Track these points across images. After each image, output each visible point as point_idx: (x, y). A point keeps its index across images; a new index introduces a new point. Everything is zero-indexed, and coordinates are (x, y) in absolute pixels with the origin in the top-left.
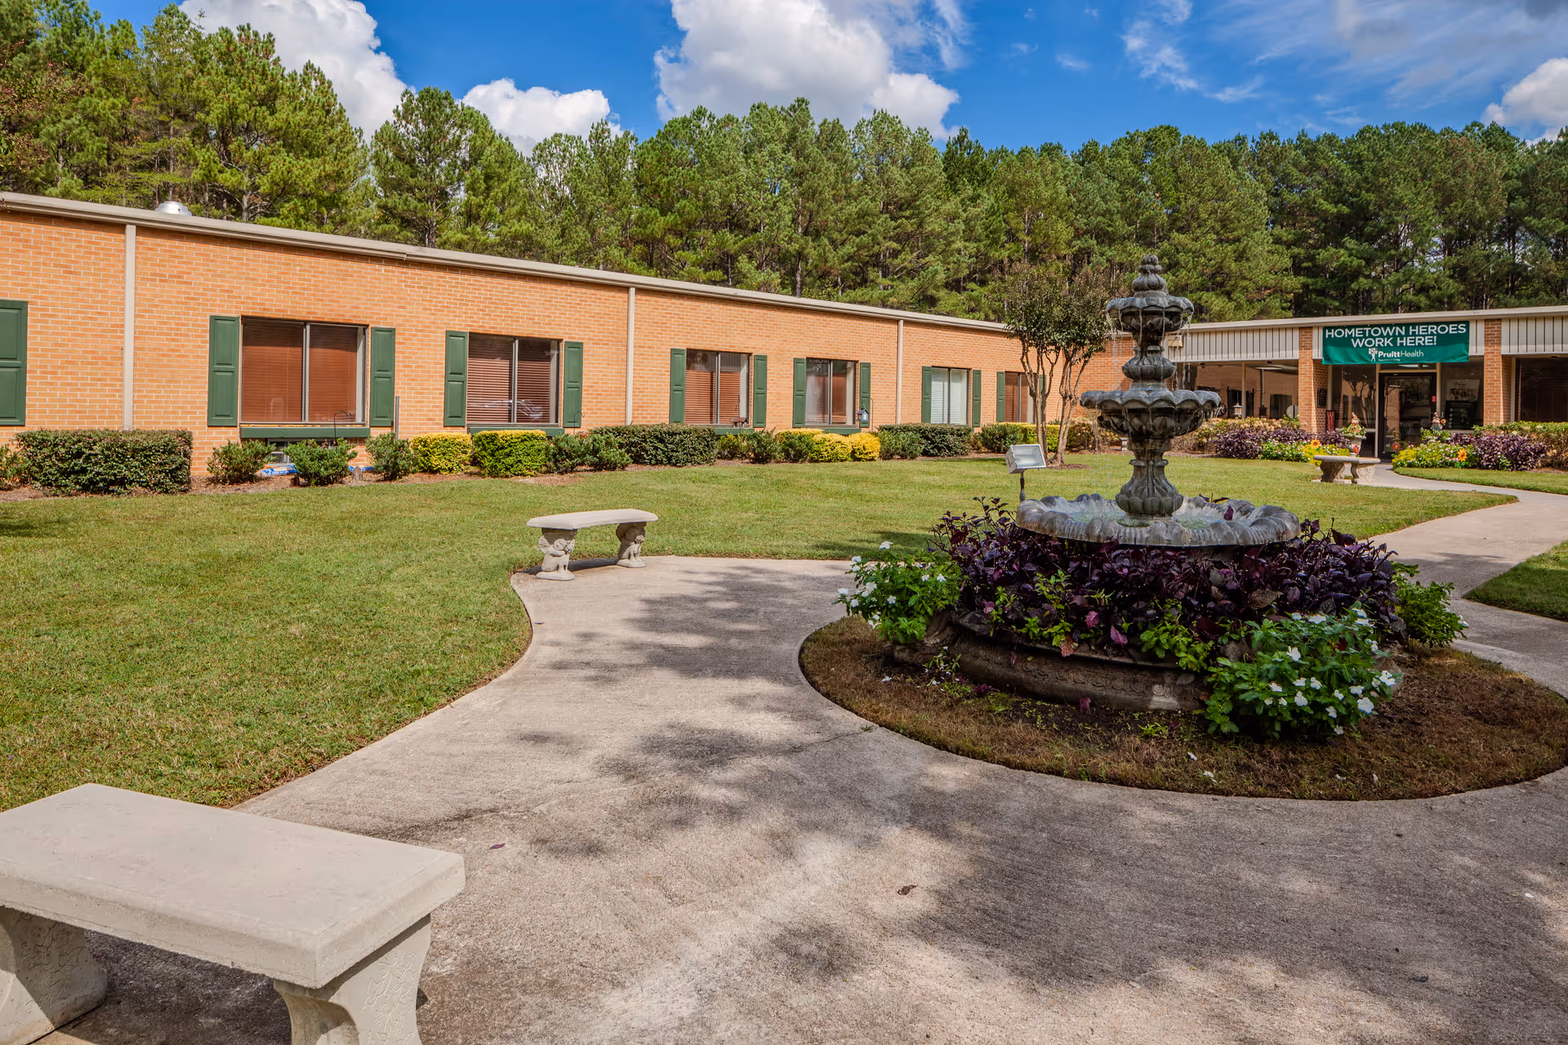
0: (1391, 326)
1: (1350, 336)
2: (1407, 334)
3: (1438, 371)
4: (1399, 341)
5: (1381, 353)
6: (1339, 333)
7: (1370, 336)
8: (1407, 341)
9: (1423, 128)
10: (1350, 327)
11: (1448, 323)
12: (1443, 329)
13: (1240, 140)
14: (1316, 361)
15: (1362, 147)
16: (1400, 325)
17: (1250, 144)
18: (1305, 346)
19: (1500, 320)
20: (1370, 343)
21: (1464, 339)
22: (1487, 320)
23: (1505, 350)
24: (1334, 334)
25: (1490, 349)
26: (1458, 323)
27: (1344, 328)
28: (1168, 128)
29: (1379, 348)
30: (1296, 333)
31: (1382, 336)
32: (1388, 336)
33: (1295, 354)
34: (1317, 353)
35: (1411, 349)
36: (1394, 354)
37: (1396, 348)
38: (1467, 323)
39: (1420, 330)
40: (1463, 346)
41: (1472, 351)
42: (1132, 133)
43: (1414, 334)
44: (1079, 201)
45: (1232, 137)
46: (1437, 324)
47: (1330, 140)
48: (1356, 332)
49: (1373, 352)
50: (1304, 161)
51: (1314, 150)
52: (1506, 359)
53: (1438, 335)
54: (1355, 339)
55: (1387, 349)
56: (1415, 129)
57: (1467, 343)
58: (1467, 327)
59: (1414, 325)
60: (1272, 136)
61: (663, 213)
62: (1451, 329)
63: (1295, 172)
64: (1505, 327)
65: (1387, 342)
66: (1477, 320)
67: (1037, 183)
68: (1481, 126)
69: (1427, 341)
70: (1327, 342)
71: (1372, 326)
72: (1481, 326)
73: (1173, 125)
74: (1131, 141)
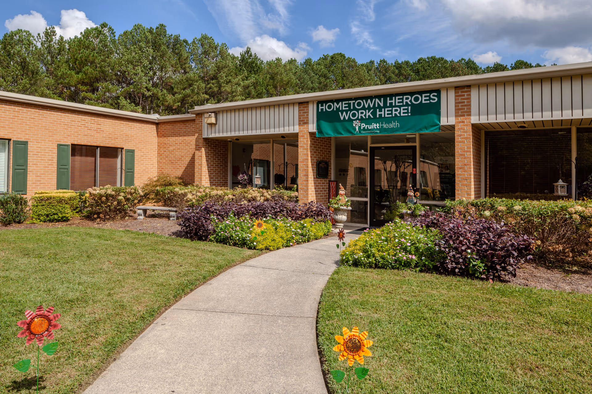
0: (371, 98)
1: (338, 109)
2: (385, 106)
3: (417, 144)
4: (378, 113)
5: (363, 125)
6: (330, 107)
7: (355, 109)
8: (385, 113)
9: (442, 59)
10: (338, 101)
11: (421, 93)
12: (416, 99)
13: (372, 62)
14: (312, 134)
15: (419, 66)
16: (379, 97)
17: (376, 64)
18: (303, 122)
19: (469, 86)
20: (354, 115)
21: (435, 109)
22: (458, 88)
23: (474, 120)
24: (325, 107)
25: (460, 119)
26: (431, 92)
27: (332, 101)
28: (341, 54)
29: (362, 120)
30: (297, 108)
31: (364, 108)
32: (369, 108)
33: (296, 129)
34: (312, 127)
35: (388, 120)
36: (375, 126)
37: (375, 119)
38: (438, 91)
39: (396, 101)
40: (434, 116)
41: (444, 121)
42: (325, 55)
43: (391, 105)
44: (301, 83)
45: (369, 61)
46: (411, 94)
47: (407, 63)
48: (343, 106)
49: (357, 125)
50: (397, 71)
51: (401, 67)
52: (476, 128)
53: (412, 105)
54: (342, 112)
55: (367, 121)
56: (439, 59)
57: (439, 114)
58: (439, 97)
59: (391, 96)
60: (384, 61)
61: (78, 73)
62: (423, 99)
63: (393, 76)
64: (474, 93)
65: (369, 114)
66: (448, 87)
67: (281, 74)
68: (465, 60)
69: (402, 112)
70: (321, 116)
71: (356, 99)
72: (452, 94)
73: (343, 53)
74: (325, 58)
